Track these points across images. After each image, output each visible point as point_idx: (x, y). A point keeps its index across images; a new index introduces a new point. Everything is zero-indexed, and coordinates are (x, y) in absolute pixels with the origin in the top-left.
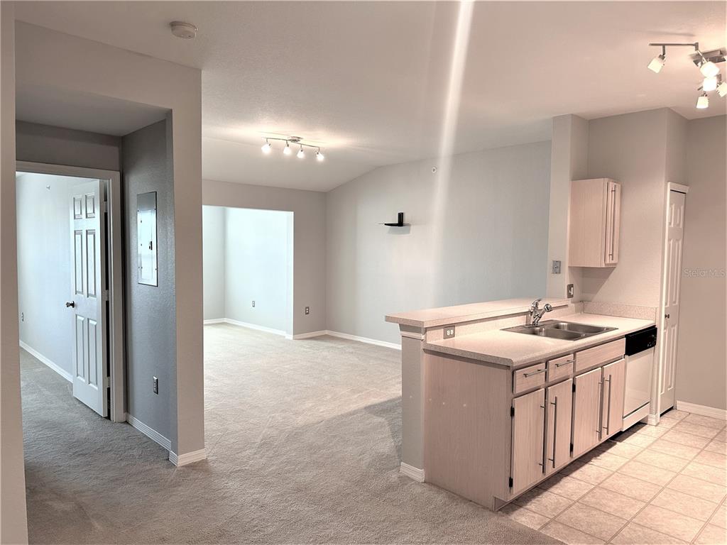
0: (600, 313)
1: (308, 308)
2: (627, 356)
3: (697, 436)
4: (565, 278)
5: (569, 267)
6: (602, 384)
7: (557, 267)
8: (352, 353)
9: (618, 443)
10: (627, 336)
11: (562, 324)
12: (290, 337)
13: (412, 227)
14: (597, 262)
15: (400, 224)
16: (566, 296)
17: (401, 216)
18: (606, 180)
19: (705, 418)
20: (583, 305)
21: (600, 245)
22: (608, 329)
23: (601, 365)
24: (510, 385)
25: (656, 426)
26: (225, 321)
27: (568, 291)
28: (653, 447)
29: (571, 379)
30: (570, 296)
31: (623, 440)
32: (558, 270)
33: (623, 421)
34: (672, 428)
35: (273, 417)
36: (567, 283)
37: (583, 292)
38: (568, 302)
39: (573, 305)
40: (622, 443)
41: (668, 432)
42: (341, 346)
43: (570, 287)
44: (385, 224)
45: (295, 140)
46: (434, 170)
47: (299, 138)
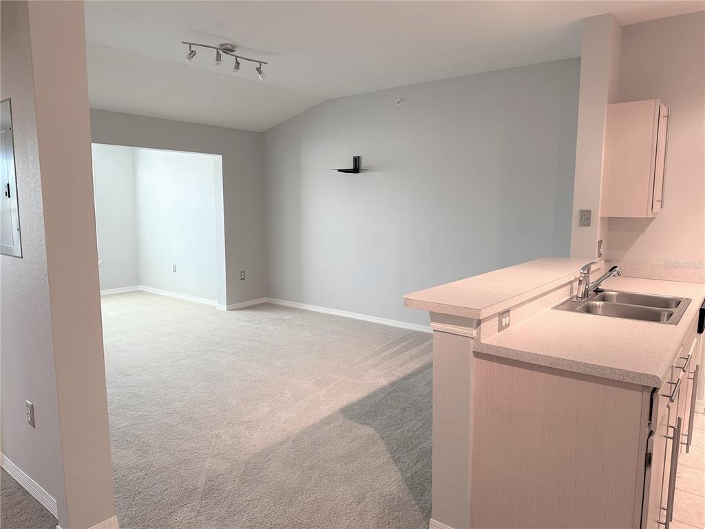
1: (244, 272)
2: (698, 335)
4: (596, 232)
5: (601, 218)
7: (585, 218)
8: (303, 325)
10: (700, 309)
12: (224, 307)
15: (356, 170)
16: (597, 256)
17: (357, 160)
18: (658, 101)
26: (141, 289)
27: (599, 249)
30: (600, 255)
32: (587, 221)
35: (217, 436)
36: (598, 238)
37: (608, 250)
42: (287, 316)
44: (339, 170)
45: (228, 50)
46: (399, 103)
47: (234, 47)
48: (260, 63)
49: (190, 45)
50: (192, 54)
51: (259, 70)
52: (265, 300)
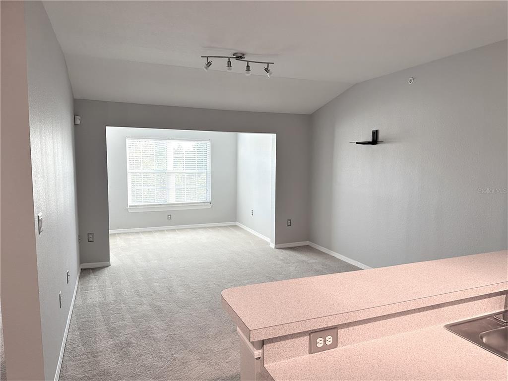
1: (290, 221)
12: (273, 245)
15: (375, 141)
17: (375, 133)
26: (237, 224)
44: (357, 143)
45: (239, 57)
46: (411, 81)
47: (244, 55)
48: (268, 63)
49: (207, 57)
50: (209, 64)
51: (267, 70)
52: (307, 243)
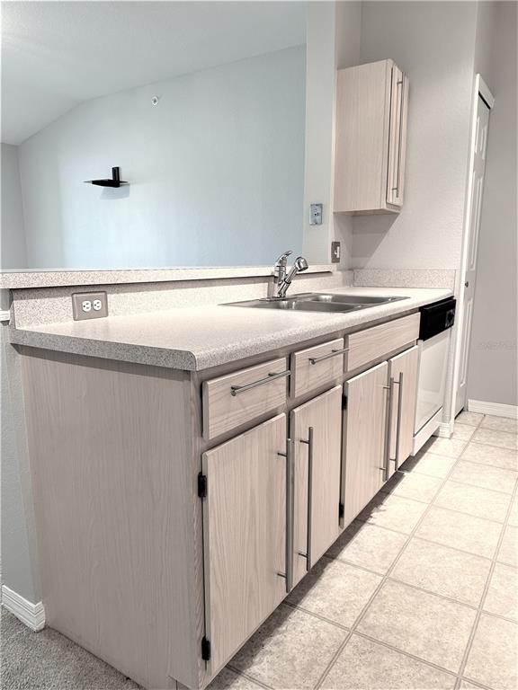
0: (375, 284)
2: (421, 342)
3: (504, 448)
4: (329, 232)
5: (334, 213)
6: (390, 389)
7: (317, 214)
9: (406, 474)
10: (421, 309)
11: (323, 297)
13: (131, 187)
14: (375, 203)
15: (116, 181)
16: (330, 259)
17: (116, 171)
18: (390, 62)
19: (505, 420)
20: (353, 272)
21: (379, 173)
22: (394, 299)
23: (386, 358)
24: (194, 419)
25: (450, 438)
27: (333, 252)
28: (455, 475)
29: (339, 387)
30: (335, 260)
31: (413, 466)
32: (318, 218)
33: (414, 440)
34: (470, 440)
36: (331, 238)
37: (352, 256)
38: (332, 267)
39: (340, 273)
40: (411, 473)
41: (467, 446)
43: (335, 245)
44: (93, 182)
46: (155, 101)
